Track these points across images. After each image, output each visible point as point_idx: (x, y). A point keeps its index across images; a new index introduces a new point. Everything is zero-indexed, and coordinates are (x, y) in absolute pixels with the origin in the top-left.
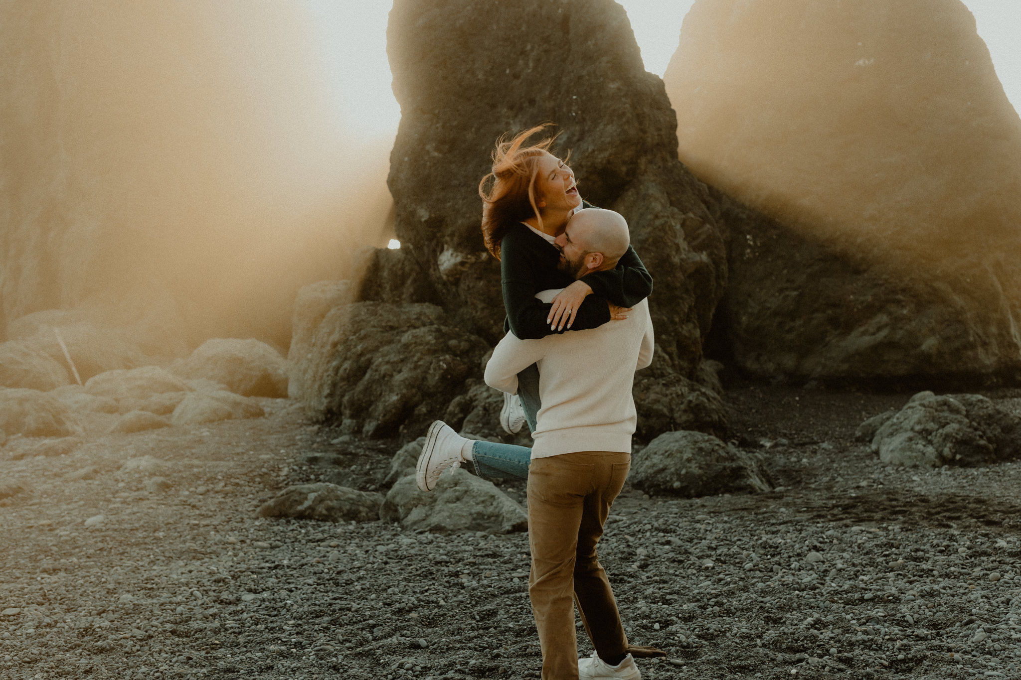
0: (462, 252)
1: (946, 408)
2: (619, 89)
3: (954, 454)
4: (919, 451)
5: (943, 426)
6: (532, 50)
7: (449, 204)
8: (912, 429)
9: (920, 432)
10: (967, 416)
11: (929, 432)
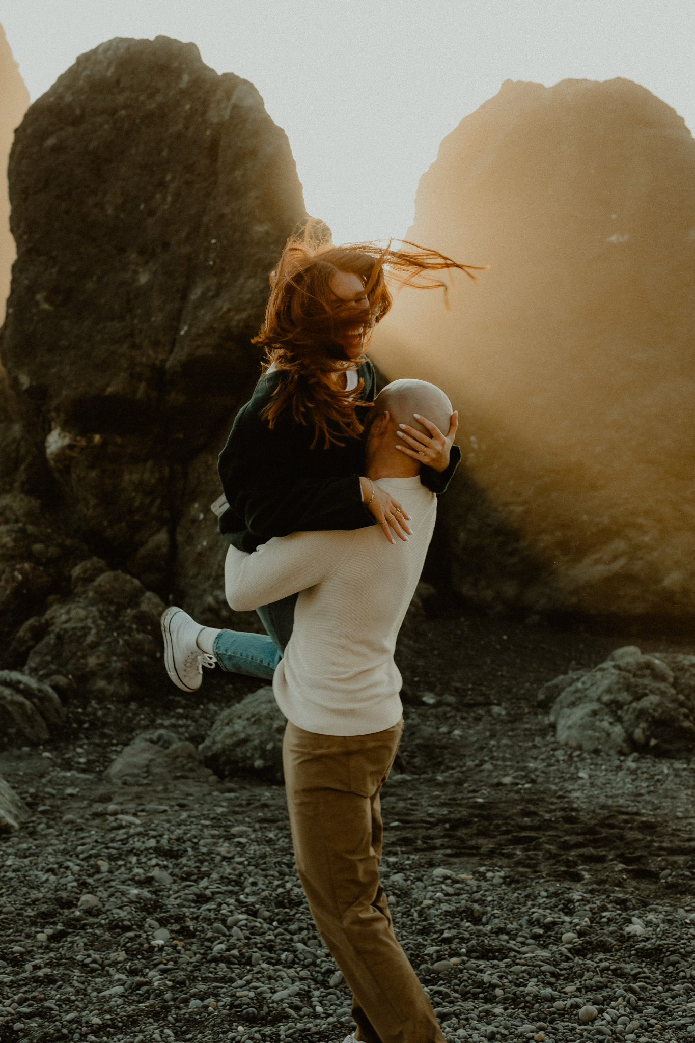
0: (70, 432)
1: (648, 672)
2: (267, 233)
3: (648, 739)
4: (603, 730)
5: (638, 698)
6: (172, 180)
7: (54, 370)
8: (599, 699)
9: (608, 705)
10: (674, 685)
11: (619, 705)
